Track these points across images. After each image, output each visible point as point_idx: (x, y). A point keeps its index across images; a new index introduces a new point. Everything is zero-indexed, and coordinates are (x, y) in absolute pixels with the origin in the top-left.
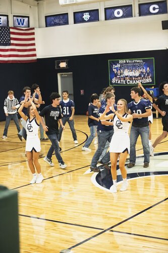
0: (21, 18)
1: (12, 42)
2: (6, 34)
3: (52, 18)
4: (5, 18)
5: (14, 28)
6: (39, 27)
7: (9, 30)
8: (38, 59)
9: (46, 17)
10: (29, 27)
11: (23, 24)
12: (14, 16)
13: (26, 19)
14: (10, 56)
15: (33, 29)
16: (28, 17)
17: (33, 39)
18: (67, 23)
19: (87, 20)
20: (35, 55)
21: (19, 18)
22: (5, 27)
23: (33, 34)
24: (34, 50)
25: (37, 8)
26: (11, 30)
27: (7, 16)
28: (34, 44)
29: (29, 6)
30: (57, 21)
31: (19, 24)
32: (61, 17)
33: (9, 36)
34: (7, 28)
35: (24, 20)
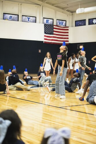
0: (61, 21)
1: (54, 33)
2: (51, 28)
3: (79, 22)
4: (52, 20)
5: (57, 26)
6: (72, 27)
7: (53, 27)
8: (69, 44)
9: (76, 21)
10: (66, 26)
11: (62, 24)
12: (57, 20)
13: (64, 22)
14: (52, 40)
15: (68, 27)
16: (66, 21)
17: (68, 33)
18: (85, 25)
19: (95, 23)
20: (68, 41)
21: (60, 21)
22: (50, 25)
23: (68, 30)
24: (68, 38)
25: (71, 17)
26: (54, 27)
27: (53, 19)
28: (68, 35)
29: (66, 15)
30: (80, 24)
31: (60, 24)
32: (83, 21)
33: (53, 30)
34: (52, 26)
35: (63, 22)
